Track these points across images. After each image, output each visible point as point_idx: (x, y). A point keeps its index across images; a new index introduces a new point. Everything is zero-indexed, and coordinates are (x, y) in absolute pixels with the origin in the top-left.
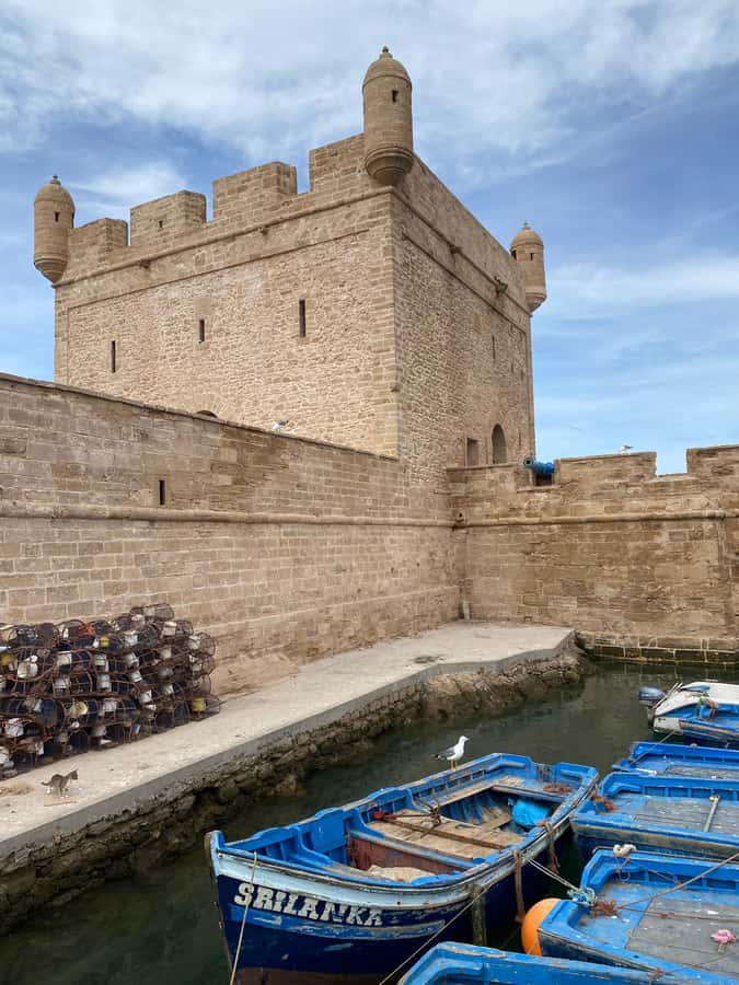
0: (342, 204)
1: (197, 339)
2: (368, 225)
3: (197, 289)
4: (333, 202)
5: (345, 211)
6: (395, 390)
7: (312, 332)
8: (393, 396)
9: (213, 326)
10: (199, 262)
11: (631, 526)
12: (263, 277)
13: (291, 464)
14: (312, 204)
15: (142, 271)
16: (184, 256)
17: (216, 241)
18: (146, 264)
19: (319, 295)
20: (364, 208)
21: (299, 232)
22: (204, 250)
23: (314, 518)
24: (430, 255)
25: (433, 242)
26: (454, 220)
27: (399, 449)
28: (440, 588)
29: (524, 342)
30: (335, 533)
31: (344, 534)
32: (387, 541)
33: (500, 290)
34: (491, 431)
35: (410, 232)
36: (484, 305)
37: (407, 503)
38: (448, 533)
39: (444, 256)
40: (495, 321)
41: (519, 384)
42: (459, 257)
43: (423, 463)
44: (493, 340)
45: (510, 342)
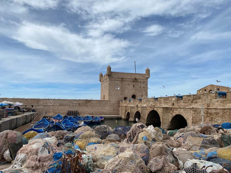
2: (108, 80)
8: (108, 95)
13: (92, 102)
23: (94, 105)
24: (117, 80)
25: (117, 79)
26: (123, 75)
27: (109, 99)
28: (115, 112)
29: (145, 83)
30: (97, 107)
31: (98, 107)
32: (105, 107)
33: (136, 79)
34: (132, 96)
35: (112, 80)
36: (131, 82)
37: (109, 104)
38: (118, 107)
39: (120, 79)
40: (135, 83)
41: (142, 89)
42: (124, 79)
43: (114, 100)
44: (134, 85)
45: (140, 84)
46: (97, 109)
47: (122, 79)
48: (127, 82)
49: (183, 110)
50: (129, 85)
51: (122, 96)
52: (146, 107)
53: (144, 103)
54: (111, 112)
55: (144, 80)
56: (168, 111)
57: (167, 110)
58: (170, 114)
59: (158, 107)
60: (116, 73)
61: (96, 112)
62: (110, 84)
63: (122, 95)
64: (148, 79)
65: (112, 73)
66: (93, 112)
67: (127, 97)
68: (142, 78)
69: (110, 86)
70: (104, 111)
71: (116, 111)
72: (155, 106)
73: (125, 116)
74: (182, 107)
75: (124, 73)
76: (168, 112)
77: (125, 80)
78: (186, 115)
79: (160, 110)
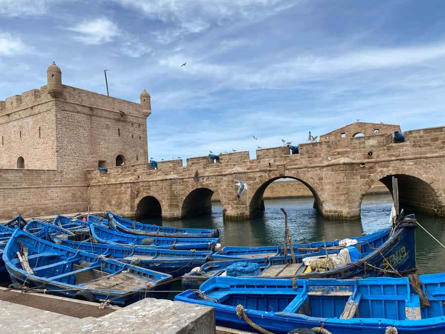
0: (46, 102)
1: (19, 137)
2: (52, 108)
3: (19, 123)
4: (44, 102)
5: (47, 104)
6: (57, 152)
7: (41, 136)
8: (56, 153)
9: (23, 133)
10: (20, 115)
11: (118, 185)
12: (32, 120)
13: (3, 175)
14: (41, 101)
15: (8, 117)
16: (16, 113)
17: (23, 110)
18: (9, 115)
19: (43, 126)
20: (51, 103)
21: (39, 109)
22: (20, 112)
23: (13, 187)
24: (78, 112)
25: (79, 108)
26: (93, 100)
27: (58, 167)
28: (77, 203)
29: (142, 127)
30: (23, 191)
31: (27, 190)
32: (49, 192)
33: (123, 114)
34: (116, 157)
35: (66, 108)
36: (113, 120)
37: (61, 181)
38: (85, 188)
39: (87, 111)
40: (121, 123)
41: (137, 141)
42: (96, 110)
43: (72, 170)
44: (119, 129)
45: (131, 128)
46: (23, 199)
47: (91, 109)
48: (103, 120)
49: (412, 163)
50: (108, 127)
51: (92, 157)
52: (245, 173)
53: (235, 165)
54: (65, 204)
55: (140, 119)
56: (355, 171)
57: (353, 170)
58: (359, 177)
59: (306, 167)
60: (75, 89)
61: (19, 208)
62: (58, 122)
63: (93, 155)
64: (148, 118)
65: (64, 89)
66: (9, 208)
67: (104, 160)
68: (136, 114)
69: (59, 127)
70: (47, 202)
71: (80, 200)
72: (289, 167)
73: (132, 207)
74: (410, 157)
75: (96, 94)
76: (354, 175)
77: (99, 113)
78: (426, 173)
79: (310, 173)
